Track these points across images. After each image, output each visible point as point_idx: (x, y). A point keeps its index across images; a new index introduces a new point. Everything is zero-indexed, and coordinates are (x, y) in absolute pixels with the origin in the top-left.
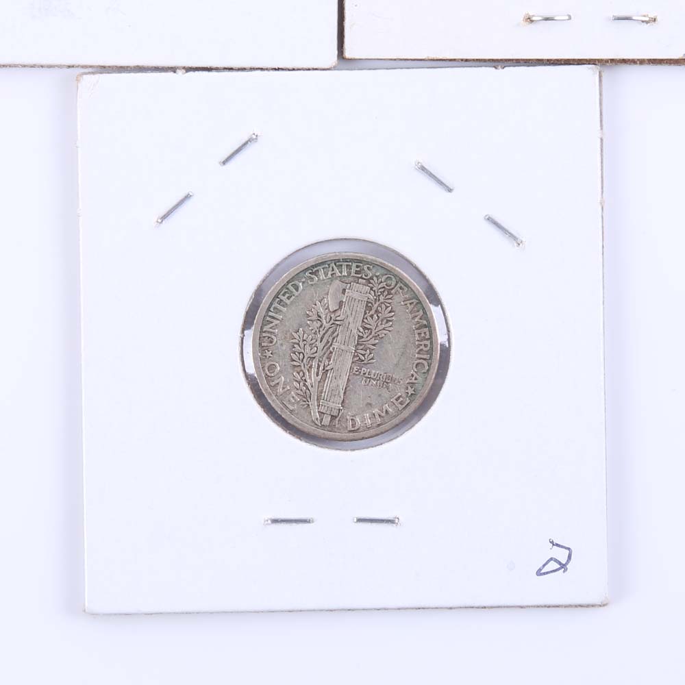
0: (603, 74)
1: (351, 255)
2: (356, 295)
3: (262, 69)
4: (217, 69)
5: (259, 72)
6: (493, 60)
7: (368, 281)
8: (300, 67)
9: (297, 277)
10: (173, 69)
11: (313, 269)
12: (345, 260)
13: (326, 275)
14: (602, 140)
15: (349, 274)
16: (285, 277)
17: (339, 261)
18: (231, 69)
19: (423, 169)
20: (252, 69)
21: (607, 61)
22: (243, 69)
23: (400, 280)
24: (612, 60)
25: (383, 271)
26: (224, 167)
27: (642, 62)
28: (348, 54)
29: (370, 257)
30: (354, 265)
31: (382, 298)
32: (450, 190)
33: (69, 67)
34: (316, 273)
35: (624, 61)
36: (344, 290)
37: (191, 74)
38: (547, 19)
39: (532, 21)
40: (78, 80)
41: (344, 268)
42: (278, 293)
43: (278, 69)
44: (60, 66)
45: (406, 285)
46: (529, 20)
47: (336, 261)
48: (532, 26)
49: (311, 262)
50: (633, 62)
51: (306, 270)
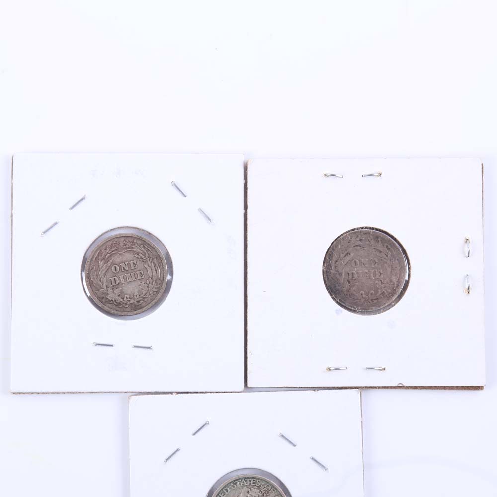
0: (362, 393)
1: (251, 475)
2: (253, 494)
3: (211, 392)
4: (191, 393)
5: (209, 393)
6: (313, 387)
7: (259, 487)
8: (228, 391)
9: (227, 485)
10: (172, 393)
11: (234, 482)
12: (248, 478)
13: (240, 484)
14: (362, 422)
15: (250, 484)
16: (222, 485)
17: (245, 478)
18: (197, 392)
19: (283, 436)
20: (206, 392)
21: (363, 387)
22: (202, 392)
23: (273, 486)
24: (366, 387)
25: (265, 483)
26: (194, 436)
27: (379, 387)
28: (249, 385)
29: (259, 476)
30: (253, 480)
31: (265, 495)
32: (295, 446)
33: (125, 392)
34: (235, 484)
35: (371, 387)
36: (248, 491)
37: (179, 395)
38: (336, 369)
39: (330, 370)
40: (129, 398)
41: (248, 481)
42: (219, 493)
43: (218, 392)
44: (121, 392)
45: (276, 489)
46: (329, 369)
47: (244, 478)
48: (330, 372)
49: (233, 479)
50: (375, 387)
51: (231, 482)
